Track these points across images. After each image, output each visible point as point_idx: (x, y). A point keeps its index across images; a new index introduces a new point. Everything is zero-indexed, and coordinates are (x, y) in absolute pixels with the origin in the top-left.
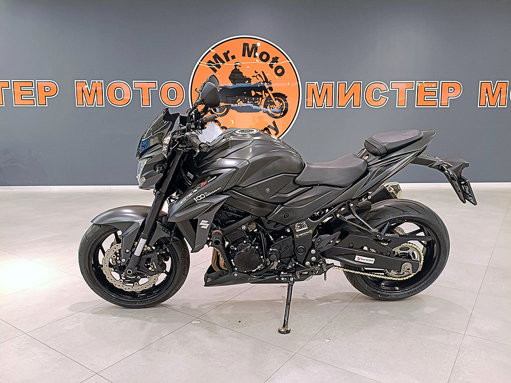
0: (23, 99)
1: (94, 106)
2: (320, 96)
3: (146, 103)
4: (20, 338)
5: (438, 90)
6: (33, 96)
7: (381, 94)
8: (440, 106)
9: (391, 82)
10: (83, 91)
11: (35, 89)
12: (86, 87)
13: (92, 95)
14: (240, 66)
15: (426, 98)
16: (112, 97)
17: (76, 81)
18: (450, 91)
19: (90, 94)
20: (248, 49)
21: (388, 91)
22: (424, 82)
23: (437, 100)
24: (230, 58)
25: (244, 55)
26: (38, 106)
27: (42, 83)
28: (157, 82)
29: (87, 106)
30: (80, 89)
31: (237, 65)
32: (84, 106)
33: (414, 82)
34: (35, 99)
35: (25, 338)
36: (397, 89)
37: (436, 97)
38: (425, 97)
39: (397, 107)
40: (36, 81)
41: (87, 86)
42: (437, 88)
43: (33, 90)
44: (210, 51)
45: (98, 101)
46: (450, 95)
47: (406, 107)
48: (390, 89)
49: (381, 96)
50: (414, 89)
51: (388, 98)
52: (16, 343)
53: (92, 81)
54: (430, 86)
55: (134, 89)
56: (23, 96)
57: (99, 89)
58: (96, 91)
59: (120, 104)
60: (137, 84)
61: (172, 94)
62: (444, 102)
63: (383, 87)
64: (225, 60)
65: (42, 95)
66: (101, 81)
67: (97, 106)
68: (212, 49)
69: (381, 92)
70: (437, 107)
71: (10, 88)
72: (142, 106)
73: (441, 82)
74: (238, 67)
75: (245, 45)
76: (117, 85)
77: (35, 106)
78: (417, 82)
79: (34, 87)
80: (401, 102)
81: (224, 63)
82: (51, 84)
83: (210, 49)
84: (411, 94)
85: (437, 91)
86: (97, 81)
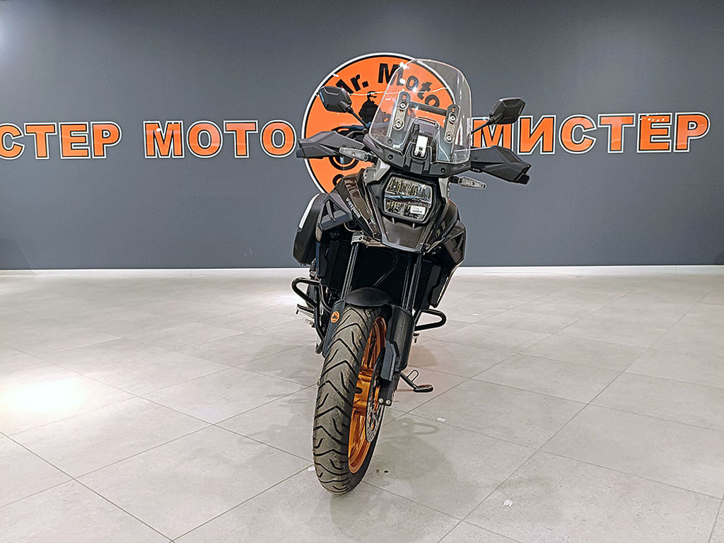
0: (73, 148)
1: (169, 157)
2: (492, 138)
3: (242, 151)
4: (67, 485)
5: (672, 126)
6: (87, 144)
7: (584, 133)
8: (675, 151)
9: (599, 115)
10: (154, 136)
11: (89, 135)
12: (158, 130)
13: (167, 143)
14: (375, 97)
15: (654, 139)
16: (195, 144)
17: (145, 122)
18: (690, 128)
19: (164, 141)
20: (387, 72)
21: (595, 128)
22: (648, 115)
23: (670, 141)
24: (361, 86)
25: (380, 81)
26: (93, 157)
27: (100, 125)
28: (257, 121)
29: (161, 157)
30: (150, 133)
31: (370, 96)
32: (156, 157)
33: (634, 114)
34: (89, 148)
35: (73, 485)
36: (609, 127)
37: (669, 136)
38: (652, 137)
39: (609, 152)
40: (92, 123)
41: (161, 129)
42: (671, 124)
43: (87, 135)
44: (332, 76)
45: (175, 150)
46: (691, 133)
47: (622, 152)
48: (599, 126)
49: (584, 136)
50: (634, 125)
51: (595, 139)
52: (60, 492)
53: (167, 122)
54: (658, 121)
55: (225, 132)
56: (73, 144)
57: (177, 132)
58: (173, 136)
59: (205, 153)
60: (229, 125)
61: (278, 139)
62: (682, 143)
63: (588, 123)
64: (353, 88)
65: (99, 143)
66: (179, 122)
67: (173, 157)
68: (336, 73)
69: (584, 131)
70: (670, 151)
71: (56, 134)
72: (236, 157)
73: (676, 114)
74: (371, 99)
75: (383, 66)
76: (203, 126)
77: (89, 157)
78: (639, 115)
79: (88, 132)
80: (616, 145)
81: (352, 92)
82: (111, 126)
83: (332, 73)
84: (630, 134)
85: (669, 127)
86: (173, 122)
